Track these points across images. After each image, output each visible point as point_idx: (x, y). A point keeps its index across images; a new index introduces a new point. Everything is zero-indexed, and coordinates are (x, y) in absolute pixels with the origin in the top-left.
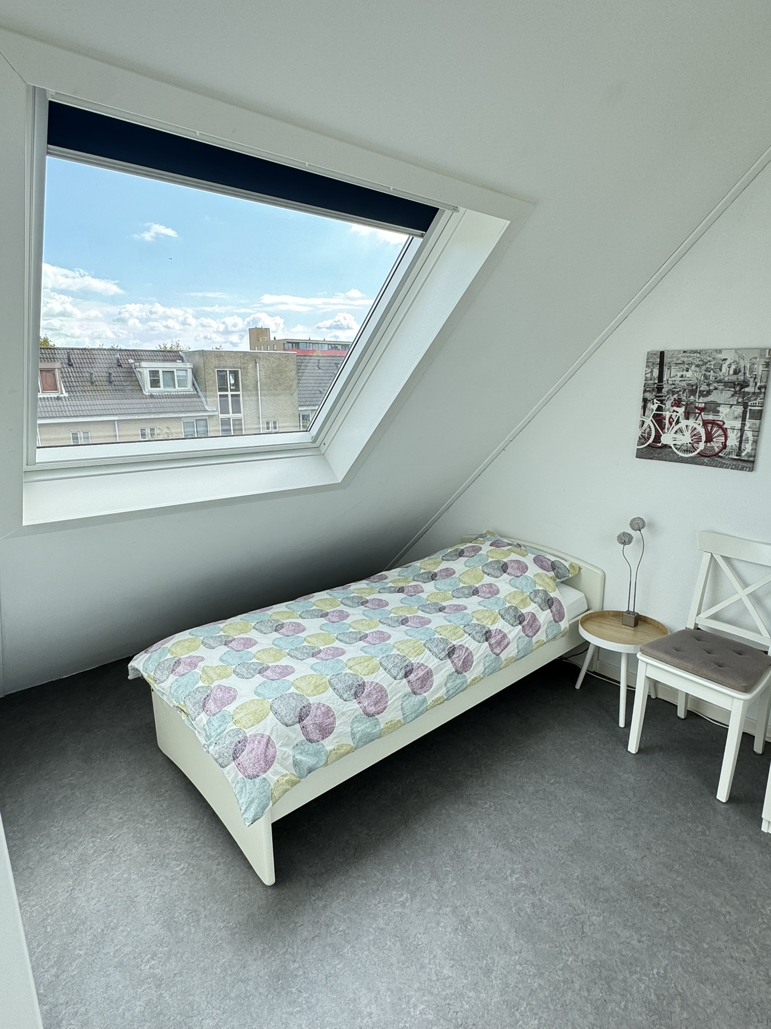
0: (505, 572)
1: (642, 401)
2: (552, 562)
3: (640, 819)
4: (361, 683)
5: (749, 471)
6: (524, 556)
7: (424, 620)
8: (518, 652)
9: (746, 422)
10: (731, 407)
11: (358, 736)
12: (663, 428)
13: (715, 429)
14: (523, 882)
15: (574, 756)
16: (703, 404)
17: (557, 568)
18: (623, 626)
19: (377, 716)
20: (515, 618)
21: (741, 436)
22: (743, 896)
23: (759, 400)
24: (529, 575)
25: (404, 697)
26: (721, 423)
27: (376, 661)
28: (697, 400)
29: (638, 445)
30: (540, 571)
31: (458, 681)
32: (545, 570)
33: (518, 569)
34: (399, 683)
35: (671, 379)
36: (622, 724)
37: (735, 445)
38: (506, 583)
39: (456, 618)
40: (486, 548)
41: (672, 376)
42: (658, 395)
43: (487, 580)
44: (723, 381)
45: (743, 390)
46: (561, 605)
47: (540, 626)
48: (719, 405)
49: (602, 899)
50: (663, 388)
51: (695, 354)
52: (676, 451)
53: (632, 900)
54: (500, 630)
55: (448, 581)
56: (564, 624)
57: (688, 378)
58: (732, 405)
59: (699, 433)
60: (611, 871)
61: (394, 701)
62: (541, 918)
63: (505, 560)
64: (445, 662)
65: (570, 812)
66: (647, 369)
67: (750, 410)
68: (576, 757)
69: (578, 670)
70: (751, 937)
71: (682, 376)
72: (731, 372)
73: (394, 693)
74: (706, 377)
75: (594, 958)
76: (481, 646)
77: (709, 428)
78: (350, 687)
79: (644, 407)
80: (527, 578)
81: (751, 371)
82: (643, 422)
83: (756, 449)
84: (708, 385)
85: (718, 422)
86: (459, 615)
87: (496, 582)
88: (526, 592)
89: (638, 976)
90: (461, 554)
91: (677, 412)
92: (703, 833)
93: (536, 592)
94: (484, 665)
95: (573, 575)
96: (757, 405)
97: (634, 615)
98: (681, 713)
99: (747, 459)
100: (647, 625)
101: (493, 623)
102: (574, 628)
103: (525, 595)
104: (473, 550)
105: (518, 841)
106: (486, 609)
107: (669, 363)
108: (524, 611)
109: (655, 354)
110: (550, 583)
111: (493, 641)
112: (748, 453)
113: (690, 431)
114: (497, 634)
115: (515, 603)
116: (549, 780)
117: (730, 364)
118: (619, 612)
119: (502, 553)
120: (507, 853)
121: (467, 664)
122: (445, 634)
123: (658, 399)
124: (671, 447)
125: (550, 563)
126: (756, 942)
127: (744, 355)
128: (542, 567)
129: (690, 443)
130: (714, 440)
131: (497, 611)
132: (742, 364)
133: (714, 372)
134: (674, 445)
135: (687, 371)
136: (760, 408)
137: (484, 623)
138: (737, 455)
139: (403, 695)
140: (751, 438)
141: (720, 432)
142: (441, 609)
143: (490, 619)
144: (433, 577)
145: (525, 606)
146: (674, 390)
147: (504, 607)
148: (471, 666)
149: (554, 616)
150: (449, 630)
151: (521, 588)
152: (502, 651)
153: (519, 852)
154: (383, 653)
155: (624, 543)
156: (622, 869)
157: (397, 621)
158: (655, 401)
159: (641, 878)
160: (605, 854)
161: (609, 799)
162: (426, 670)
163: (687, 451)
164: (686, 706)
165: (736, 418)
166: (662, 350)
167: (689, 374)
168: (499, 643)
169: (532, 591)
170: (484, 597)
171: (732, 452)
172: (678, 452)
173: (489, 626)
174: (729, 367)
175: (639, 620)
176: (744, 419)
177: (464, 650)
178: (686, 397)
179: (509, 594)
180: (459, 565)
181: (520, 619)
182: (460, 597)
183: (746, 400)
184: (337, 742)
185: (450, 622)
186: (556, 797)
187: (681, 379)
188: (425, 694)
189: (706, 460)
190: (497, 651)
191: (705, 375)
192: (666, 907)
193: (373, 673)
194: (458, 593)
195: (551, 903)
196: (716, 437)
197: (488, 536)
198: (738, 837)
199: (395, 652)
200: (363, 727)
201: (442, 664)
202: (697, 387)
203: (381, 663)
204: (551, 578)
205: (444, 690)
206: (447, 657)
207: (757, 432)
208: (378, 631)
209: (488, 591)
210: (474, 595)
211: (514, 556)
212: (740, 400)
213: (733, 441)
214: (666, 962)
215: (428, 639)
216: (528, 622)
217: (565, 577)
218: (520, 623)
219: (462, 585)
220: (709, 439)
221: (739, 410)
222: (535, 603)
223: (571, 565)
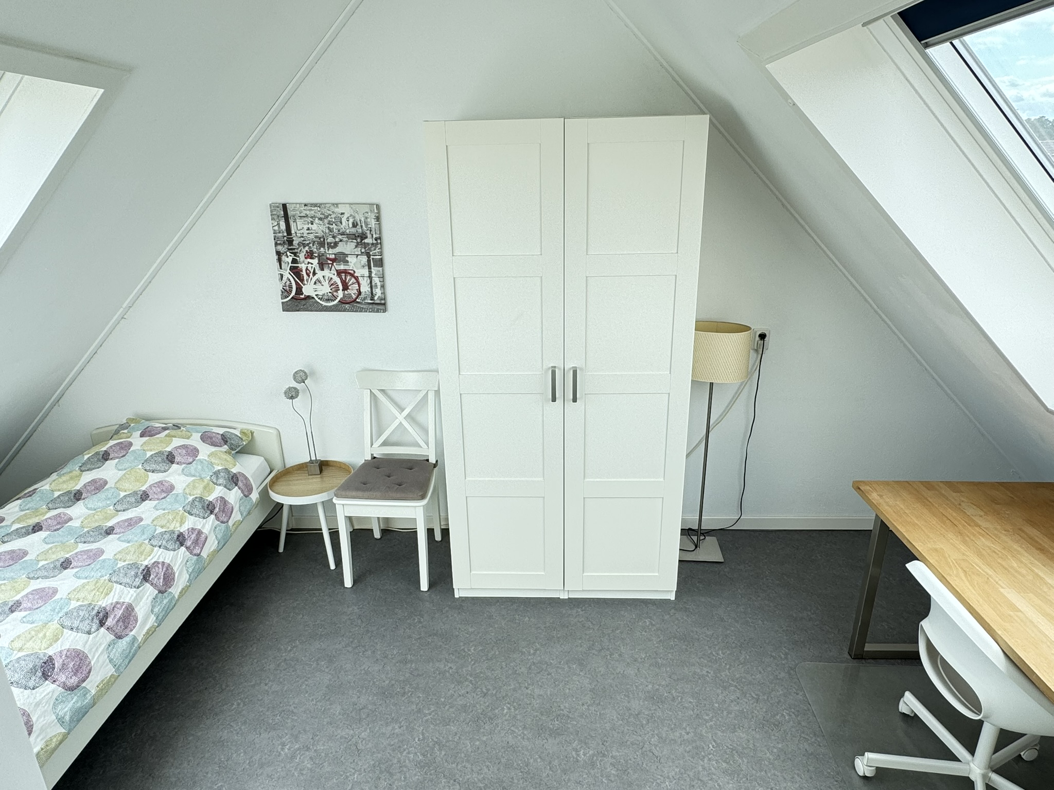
0: (172, 462)
1: (275, 254)
2: (222, 435)
3: (372, 638)
4: (45, 659)
5: (383, 312)
6: (188, 438)
7: (94, 552)
8: (218, 543)
9: (372, 270)
10: (357, 257)
11: (67, 718)
12: (302, 280)
13: (348, 278)
14: (296, 747)
15: (301, 616)
16: (333, 256)
17: (229, 440)
18: (310, 477)
19: (84, 685)
20: (204, 510)
21: (371, 282)
22: (456, 651)
23: (377, 250)
24: (202, 458)
25: (108, 648)
26: (352, 272)
27: (54, 626)
28: (327, 251)
29: (282, 299)
30: (213, 449)
31: (165, 602)
32: (218, 446)
33: (188, 454)
34: (97, 636)
35: (299, 232)
36: (333, 566)
37: (368, 291)
38: (179, 475)
39: (134, 534)
40: (138, 442)
41: (299, 229)
42: (290, 248)
43: (154, 478)
44: (345, 233)
45: (363, 241)
46: (246, 478)
47: (233, 507)
48: (347, 255)
49: (364, 717)
50: (293, 240)
51: (316, 208)
52: (319, 301)
53: (386, 702)
54: (192, 529)
55: (102, 495)
56: (255, 496)
57: (315, 230)
58: (357, 255)
59: (335, 283)
60: (364, 691)
61: (98, 658)
62: (321, 764)
63: (169, 449)
64: (144, 588)
65: (314, 665)
66: (273, 222)
67: (373, 259)
68: (303, 616)
69: (278, 534)
70: (467, 674)
71: (308, 229)
72: (351, 225)
73: (94, 650)
74: (331, 230)
75: (372, 763)
76: (178, 553)
77: (343, 277)
78: (33, 671)
79: (280, 260)
80: (201, 461)
81: (367, 224)
82: (282, 276)
83: (384, 293)
84: (334, 237)
85: (350, 271)
86: (137, 530)
87: (166, 477)
88: (206, 477)
89: (407, 751)
90: (106, 457)
91: (312, 264)
92: (420, 622)
93: (217, 474)
94: (188, 571)
95: (247, 442)
96: (377, 254)
97: (317, 463)
98: (377, 535)
99: (379, 302)
100: (331, 468)
101: (182, 523)
102: (264, 494)
103: (206, 481)
104: (122, 448)
105: (278, 717)
106: (166, 511)
107: (294, 216)
108: (211, 498)
109: (278, 207)
110: (228, 459)
111: (188, 543)
112: (379, 297)
113: (327, 282)
114: (190, 533)
115: (198, 493)
116: (286, 650)
117: (348, 218)
118: (302, 464)
119: (161, 442)
120: (273, 733)
121: (169, 578)
122: (130, 559)
123: (291, 251)
124: (313, 298)
125: (220, 437)
126: (471, 676)
127: (357, 210)
128: (214, 444)
129: (330, 293)
130: (350, 287)
131: (181, 509)
132: (358, 219)
133: (336, 225)
134: (316, 295)
135: (312, 224)
136: (380, 257)
137: (171, 528)
138: (371, 300)
139: (107, 646)
140: (379, 284)
141: (353, 280)
142: (109, 531)
143: (177, 521)
144: (78, 496)
145: (210, 492)
146: (304, 242)
147: (187, 502)
148: (174, 579)
149: (242, 492)
150: (133, 550)
151: (198, 475)
152: (202, 548)
153: (282, 726)
154: (58, 613)
155: (292, 398)
156: (371, 684)
157: (55, 568)
158: (289, 254)
159: (387, 682)
160: (354, 682)
161: (343, 636)
162: (124, 607)
163: (328, 300)
164: (379, 527)
165: (363, 266)
166: (283, 203)
167: (314, 227)
168: (196, 542)
169: (211, 474)
170: (158, 499)
171: (367, 297)
172: (321, 302)
173: (178, 529)
174: (348, 221)
175: (323, 466)
176: (370, 268)
177: (160, 566)
178: (317, 249)
179: (187, 486)
180: (109, 472)
181: (210, 508)
182: (128, 509)
183: (367, 250)
184: (42, 739)
185: (129, 542)
186: (297, 660)
187: (308, 231)
188: (133, 633)
189: (347, 306)
190: (197, 551)
191: (329, 228)
192: (411, 691)
193: (57, 640)
194: (121, 505)
195: (325, 747)
196: (351, 285)
197: (132, 425)
198: (442, 611)
199: (74, 604)
200: (70, 705)
201: (141, 591)
202: (324, 239)
203: (62, 625)
204: (226, 452)
205: (153, 618)
206: (144, 582)
207: (382, 277)
208: (33, 591)
209: (159, 490)
210: (143, 501)
211: (177, 442)
212: (363, 250)
213: (365, 288)
214: (422, 728)
215: (111, 572)
216: (219, 509)
217: (239, 446)
218: (212, 512)
219: (122, 494)
220: (346, 287)
221: (364, 259)
222: (220, 485)
223: (242, 432)
